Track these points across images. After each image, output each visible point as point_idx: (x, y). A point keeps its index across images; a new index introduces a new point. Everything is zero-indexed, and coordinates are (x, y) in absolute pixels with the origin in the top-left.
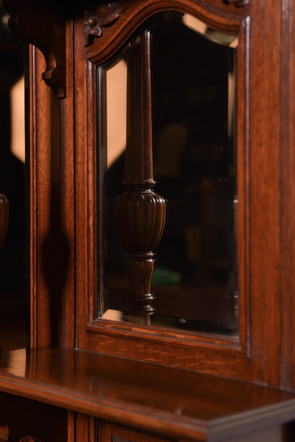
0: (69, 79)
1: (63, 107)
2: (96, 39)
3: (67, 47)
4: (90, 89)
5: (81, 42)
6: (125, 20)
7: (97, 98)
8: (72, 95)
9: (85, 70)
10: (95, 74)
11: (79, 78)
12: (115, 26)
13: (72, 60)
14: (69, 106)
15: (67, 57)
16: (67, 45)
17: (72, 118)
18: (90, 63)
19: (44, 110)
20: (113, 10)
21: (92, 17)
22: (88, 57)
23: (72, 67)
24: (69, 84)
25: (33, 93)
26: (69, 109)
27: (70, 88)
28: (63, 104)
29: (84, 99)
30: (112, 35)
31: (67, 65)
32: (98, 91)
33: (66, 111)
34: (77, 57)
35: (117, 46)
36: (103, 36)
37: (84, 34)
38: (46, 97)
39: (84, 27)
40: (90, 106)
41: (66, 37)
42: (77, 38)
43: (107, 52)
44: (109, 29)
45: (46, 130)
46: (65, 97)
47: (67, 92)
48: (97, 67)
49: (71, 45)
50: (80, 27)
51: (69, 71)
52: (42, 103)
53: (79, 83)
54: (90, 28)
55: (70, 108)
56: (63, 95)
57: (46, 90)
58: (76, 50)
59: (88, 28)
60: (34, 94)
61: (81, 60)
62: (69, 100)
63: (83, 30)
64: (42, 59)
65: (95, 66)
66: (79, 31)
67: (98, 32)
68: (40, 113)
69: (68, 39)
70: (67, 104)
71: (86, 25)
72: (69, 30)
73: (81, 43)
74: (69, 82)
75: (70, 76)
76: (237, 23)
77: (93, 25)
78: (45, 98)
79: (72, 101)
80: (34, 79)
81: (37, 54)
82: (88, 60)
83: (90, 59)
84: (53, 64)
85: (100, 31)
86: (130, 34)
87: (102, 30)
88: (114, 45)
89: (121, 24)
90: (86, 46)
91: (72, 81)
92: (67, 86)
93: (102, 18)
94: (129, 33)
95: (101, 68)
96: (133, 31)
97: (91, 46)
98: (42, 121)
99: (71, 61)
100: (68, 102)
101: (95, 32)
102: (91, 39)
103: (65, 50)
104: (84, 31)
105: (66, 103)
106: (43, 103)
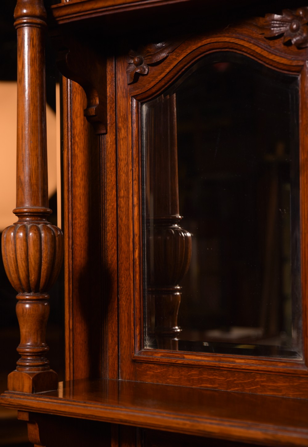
0: (110, 116)
1: (103, 143)
2: (141, 78)
3: (108, 84)
4: (135, 125)
5: (124, 80)
6: (175, 59)
7: (141, 134)
8: (114, 131)
9: (129, 107)
10: (140, 111)
11: (122, 114)
12: (162, 65)
13: (114, 97)
14: (110, 142)
15: (108, 95)
16: (108, 82)
17: (113, 153)
18: (135, 100)
19: (80, 146)
20: (162, 50)
21: (138, 56)
22: (132, 95)
23: (114, 104)
24: (110, 120)
25: (68, 129)
26: (111, 145)
27: (112, 124)
28: (103, 140)
29: (128, 135)
30: (160, 74)
31: (108, 102)
32: (143, 127)
33: (108, 147)
34: (119, 94)
35: (166, 84)
36: (149, 75)
37: (127, 72)
38: (82, 133)
39: (128, 66)
40: (134, 142)
41: (107, 75)
42: (119, 76)
43: (154, 90)
44: (156, 67)
45: (83, 165)
46: (106, 133)
47: (108, 128)
48: (142, 104)
49: (113, 83)
50: (123, 65)
51: (111, 108)
52: (78, 139)
53: (121, 119)
54: (136, 67)
55: (111, 143)
56: (105, 132)
57: (82, 126)
58: (118, 87)
59: (133, 67)
61: (124, 97)
62: (110, 136)
63: (127, 68)
64: (78, 96)
65: (140, 103)
66: (121, 69)
67: (145, 70)
68: (76, 148)
69: (109, 77)
70: (108, 140)
71: (130, 64)
72: (110, 68)
73: (124, 81)
74: (110, 118)
75: (111, 113)
76: (301, 63)
77: (138, 65)
78: (81, 134)
79: (114, 137)
80: (69, 116)
81: (72, 91)
82: (133, 98)
83: (135, 97)
84: (96, 101)
85: (147, 70)
86: (180, 73)
87: (148, 69)
88: (163, 83)
89: (170, 64)
90: (129, 84)
91: (114, 117)
92: (108, 122)
93: (150, 57)
94: (178, 72)
95: (145, 105)
96: (183, 70)
97: (135, 84)
98: (78, 157)
99: (113, 99)
100: (109, 139)
101: (141, 71)
102: (136, 78)
103: (107, 88)
104: (128, 70)
105: (107, 139)
106: (79, 139)
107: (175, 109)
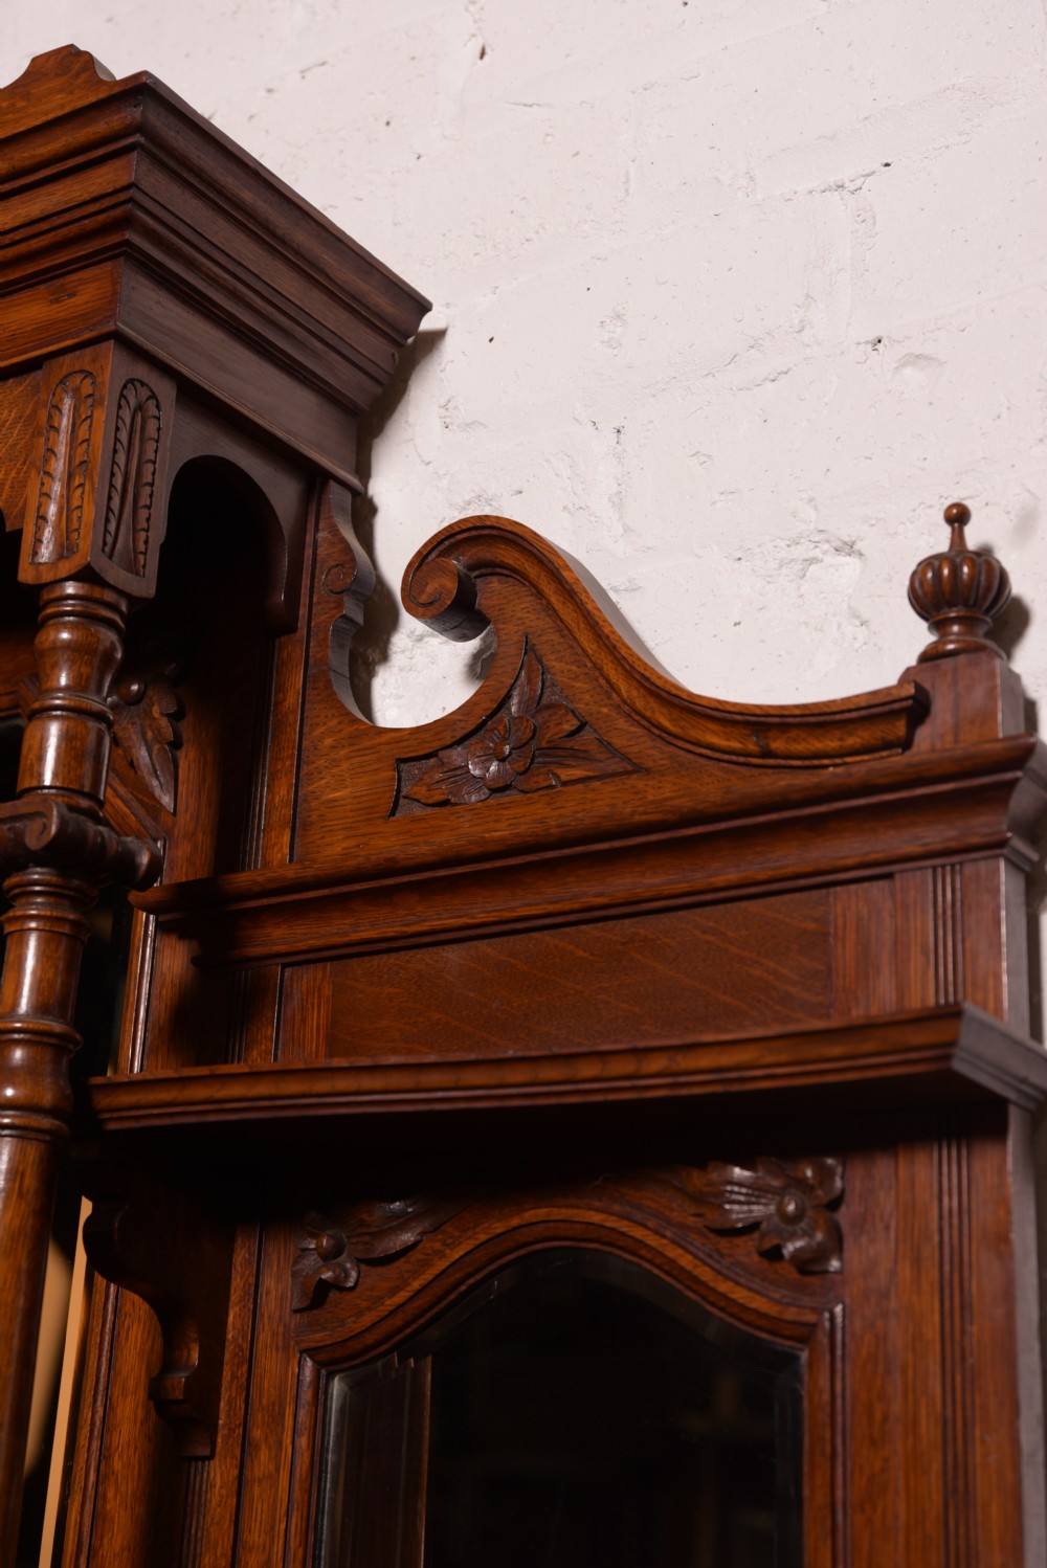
0: (229, 1403)
1: (197, 1487)
2: (333, 1295)
3: (231, 1304)
4: (303, 1441)
5: (282, 1296)
6: (440, 1254)
7: (321, 1472)
8: (238, 1453)
9: (291, 1382)
10: (321, 1397)
11: (264, 1401)
12: (401, 1264)
13: (246, 1346)
14: (221, 1487)
15: (230, 1336)
16: (233, 1298)
17: (227, 1525)
18: (309, 1363)
19: (123, 1488)
20: (402, 1222)
21: (330, 1232)
22: (304, 1346)
23: (245, 1368)
24: (228, 1416)
25: (92, 1431)
26: (221, 1496)
27: (232, 1430)
28: (198, 1478)
29: (277, 1469)
30: (394, 1291)
31: (227, 1357)
32: (327, 1449)
33: (211, 1501)
34: (264, 1338)
35: (408, 1324)
36: (358, 1290)
37: (295, 1275)
38: (136, 1448)
39: (301, 1257)
40: (297, 1494)
41: (233, 1277)
42: (269, 1283)
43: (370, 1339)
44: (380, 1270)
45: (126, 1553)
46: (211, 1457)
47: (219, 1440)
48: (330, 1376)
49: (248, 1300)
50: (282, 1251)
51: (234, 1376)
52: (120, 1466)
53: (263, 1416)
54: (321, 1263)
55: (224, 1492)
56: (206, 1451)
57: (138, 1425)
58: (262, 1316)
59: (312, 1261)
60: (96, 1433)
61: (277, 1349)
62: (223, 1467)
63: (296, 1262)
64: (135, 1328)
65: (323, 1372)
66: (276, 1262)
67: (347, 1276)
68: (110, 1494)
69: (237, 1283)
70: (214, 1478)
71: (305, 1250)
72: (242, 1255)
73: (281, 1300)
74: (229, 1411)
75: (234, 1395)
76: (810, 1318)
77: (328, 1257)
78: (132, 1450)
79: (236, 1472)
80: (101, 1388)
81: (120, 1311)
82: (305, 1355)
83: (311, 1352)
84: (189, 1356)
85: (354, 1274)
86: (452, 1297)
87: (359, 1273)
88: (398, 1321)
89: (426, 1264)
90: (296, 1312)
91: (240, 1407)
92: (221, 1422)
93: (367, 1238)
94: (448, 1292)
95: (341, 1379)
96: (463, 1288)
97: (315, 1312)
98: (113, 1522)
99: (242, 1350)
100: (218, 1475)
101: (337, 1277)
102: (319, 1295)
103: (227, 1315)
104: (298, 1267)
105: (212, 1475)
106: (123, 1467)
107: (429, 1377)
